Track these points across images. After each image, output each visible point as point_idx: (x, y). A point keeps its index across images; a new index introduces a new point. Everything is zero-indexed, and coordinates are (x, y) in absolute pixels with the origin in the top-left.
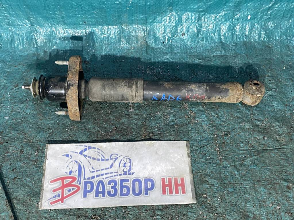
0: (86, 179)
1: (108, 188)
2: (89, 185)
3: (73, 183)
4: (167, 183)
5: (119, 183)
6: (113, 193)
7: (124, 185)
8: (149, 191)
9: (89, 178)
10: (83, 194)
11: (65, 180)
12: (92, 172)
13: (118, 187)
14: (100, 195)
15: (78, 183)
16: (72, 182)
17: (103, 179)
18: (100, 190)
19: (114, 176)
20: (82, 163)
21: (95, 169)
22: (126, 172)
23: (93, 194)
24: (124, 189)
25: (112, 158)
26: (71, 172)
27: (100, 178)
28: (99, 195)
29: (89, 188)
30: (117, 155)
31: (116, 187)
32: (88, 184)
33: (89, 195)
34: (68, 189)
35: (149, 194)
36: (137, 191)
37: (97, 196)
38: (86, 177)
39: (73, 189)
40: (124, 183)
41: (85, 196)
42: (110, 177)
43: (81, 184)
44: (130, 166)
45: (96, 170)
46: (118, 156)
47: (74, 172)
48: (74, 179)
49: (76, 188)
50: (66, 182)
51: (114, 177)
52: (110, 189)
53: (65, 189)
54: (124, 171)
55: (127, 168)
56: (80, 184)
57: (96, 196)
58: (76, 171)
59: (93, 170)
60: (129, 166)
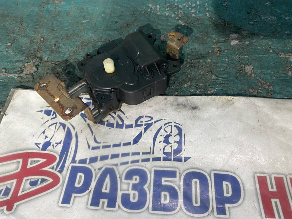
0: (78, 161)
1: (125, 187)
2: (81, 177)
3: (47, 169)
4: (273, 188)
5: (151, 178)
6: (136, 200)
7: (163, 183)
8: (227, 206)
9: (83, 161)
10: (62, 195)
11: (30, 160)
12: (94, 148)
13: (149, 188)
14: (104, 203)
15: (58, 169)
16: (45, 166)
17: (116, 165)
18: (104, 191)
19: (140, 161)
20: (74, 128)
21: (100, 143)
22: (169, 154)
23: (87, 197)
24: (163, 193)
25: (139, 123)
26: (47, 145)
27: (110, 162)
28: (102, 201)
29: (79, 184)
30: (150, 119)
31: (145, 187)
32: (79, 174)
33: (77, 200)
34: (31, 180)
35: (227, 212)
36: (196, 203)
37: (95, 203)
38: (77, 159)
39: (43, 181)
40: (163, 179)
41: (66, 200)
42: (133, 162)
43: (64, 172)
44: (180, 143)
45: (101, 145)
46: (153, 121)
47: (55, 145)
48: (50, 159)
49: (51, 180)
50: (30, 165)
51: (140, 163)
52: (128, 190)
53: (25, 178)
54: (165, 151)
55: (171, 147)
56: (61, 171)
57: (92, 204)
58: (58, 144)
59: (96, 145)
60: (177, 142)
